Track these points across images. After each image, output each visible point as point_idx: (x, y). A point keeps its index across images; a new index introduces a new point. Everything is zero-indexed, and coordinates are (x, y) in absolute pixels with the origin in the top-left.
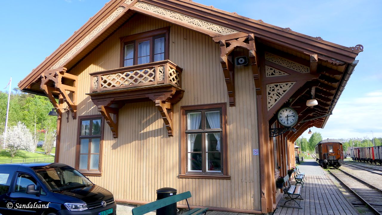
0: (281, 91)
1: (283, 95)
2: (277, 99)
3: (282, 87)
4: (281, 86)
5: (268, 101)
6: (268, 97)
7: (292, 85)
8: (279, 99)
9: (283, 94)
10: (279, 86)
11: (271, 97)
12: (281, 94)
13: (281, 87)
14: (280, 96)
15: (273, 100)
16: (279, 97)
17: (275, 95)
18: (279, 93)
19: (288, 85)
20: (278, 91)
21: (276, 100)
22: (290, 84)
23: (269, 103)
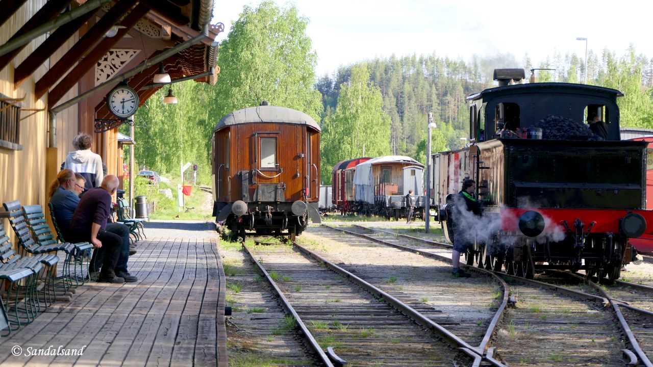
0: (117, 62)
1: (120, 69)
2: (110, 74)
3: (120, 56)
4: (118, 54)
5: (97, 75)
6: (96, 69)
7: (135, 55)
8: (114, 74)
9: (119, 66)
10: (115, 54)
11: (102, 70)
12: (117, 66)
13: (118, 56)
14: (115, 69)
15: (104, 75)
16: (114, 71)
17: (108, 67)
18: (114, 66)
19: (129, 54)
20: (114, 62)
21: (108, 76)
22: (131, 51)
23: (98, 79)
